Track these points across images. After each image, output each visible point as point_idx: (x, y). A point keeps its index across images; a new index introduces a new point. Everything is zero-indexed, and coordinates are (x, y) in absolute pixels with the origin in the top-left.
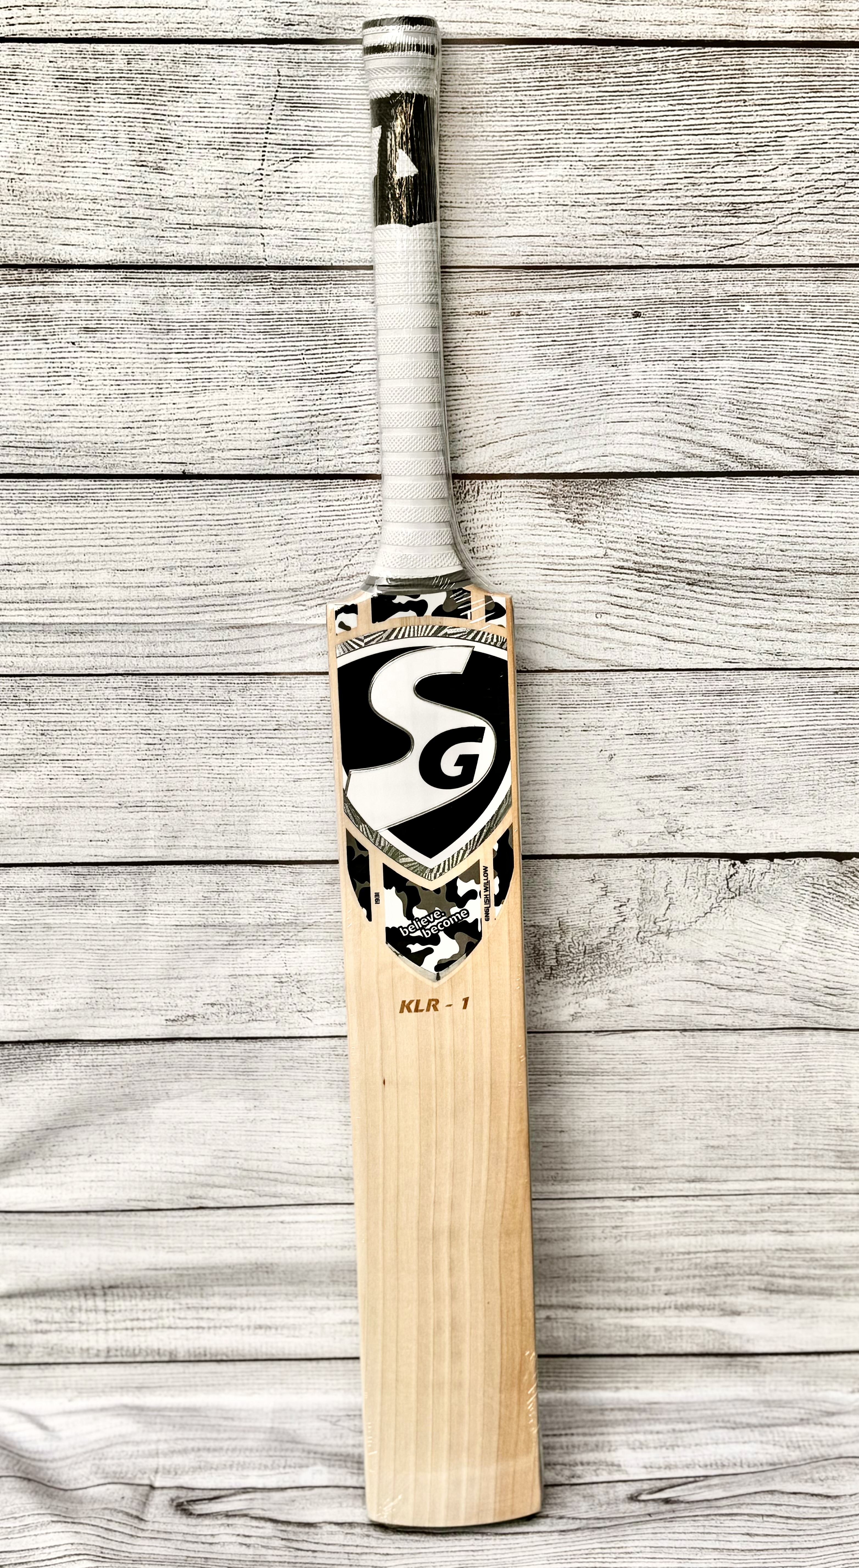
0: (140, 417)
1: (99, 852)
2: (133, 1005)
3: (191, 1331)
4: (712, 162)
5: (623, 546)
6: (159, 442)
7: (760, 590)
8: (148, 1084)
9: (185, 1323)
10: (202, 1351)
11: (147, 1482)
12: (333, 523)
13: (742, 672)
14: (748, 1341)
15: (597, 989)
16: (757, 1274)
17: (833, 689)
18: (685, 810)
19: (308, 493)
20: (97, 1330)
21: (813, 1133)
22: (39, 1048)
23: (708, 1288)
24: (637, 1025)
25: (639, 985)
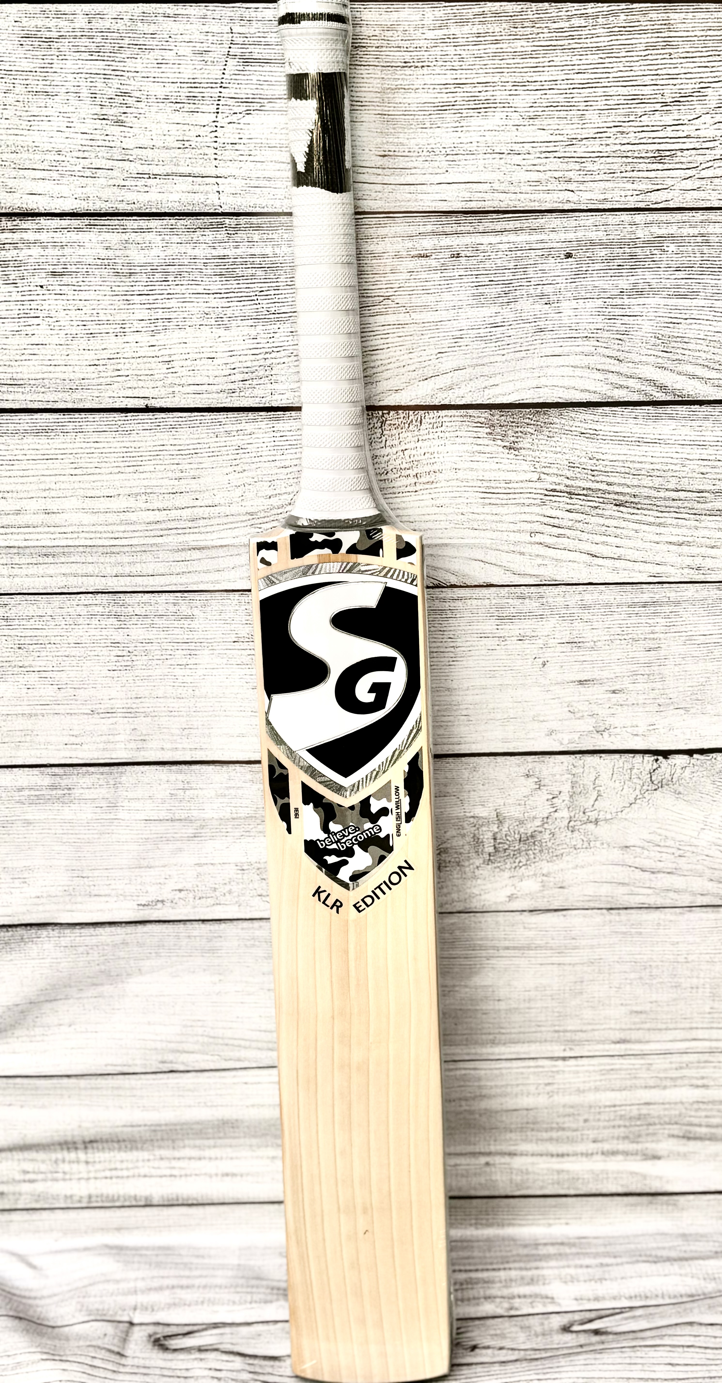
0: (106, 355)
1: (74, 754)
2: (107, 892)
3: (164, 1179)
4: (640, 113)
5: (555, 471)
6: (124, 378)
7: (682, 510)
8: (122, 962)
9: (159, 1172)
10: (174, 1196)
11: (126, 1318)
12: (286, 452)
13: (665, 585)
14: (666, 1182)
15: (532, 873)
16: (676, 1123)
18: (612, 711)
19: (263, 425)
20: (79, 1179)
22: (21, 931)
23: (631, 1136)
24: (566, 905)
25: (568, 869)
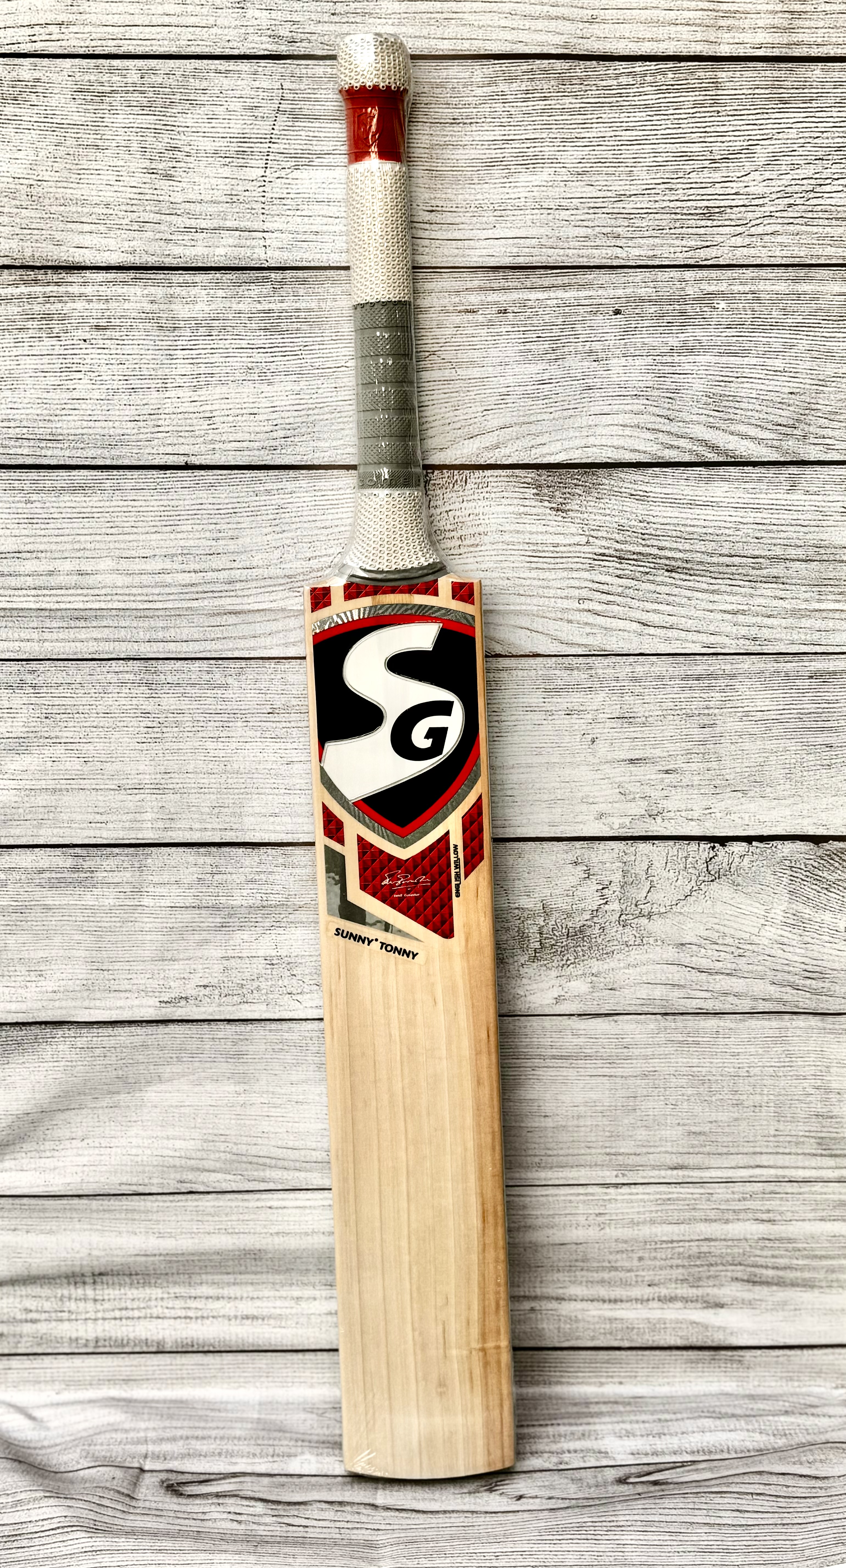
0: (146, 410)
1: (98, 833)
2: (128, 987)
3: (178, 1321)
4: (688, 168)
5: (605, 534)
6: (164, 434)
7: (737, 577)
8: (141, 1067)
9: (173, 1313)
10: (189, 1341)
11: (137, 1465)
12: (327, 512)
13: (720, 657)
14: (732, 1334)
15: (580, 972)
16: (740, 1264)
17: (808, 674)
18: (665, 793)
19: (303, 483)
20: (86, 1319)
21: (794, 1120)
22: (35, 1030)
23: (691, 1279)
24: (620, 1009)
25: (620, 968)
